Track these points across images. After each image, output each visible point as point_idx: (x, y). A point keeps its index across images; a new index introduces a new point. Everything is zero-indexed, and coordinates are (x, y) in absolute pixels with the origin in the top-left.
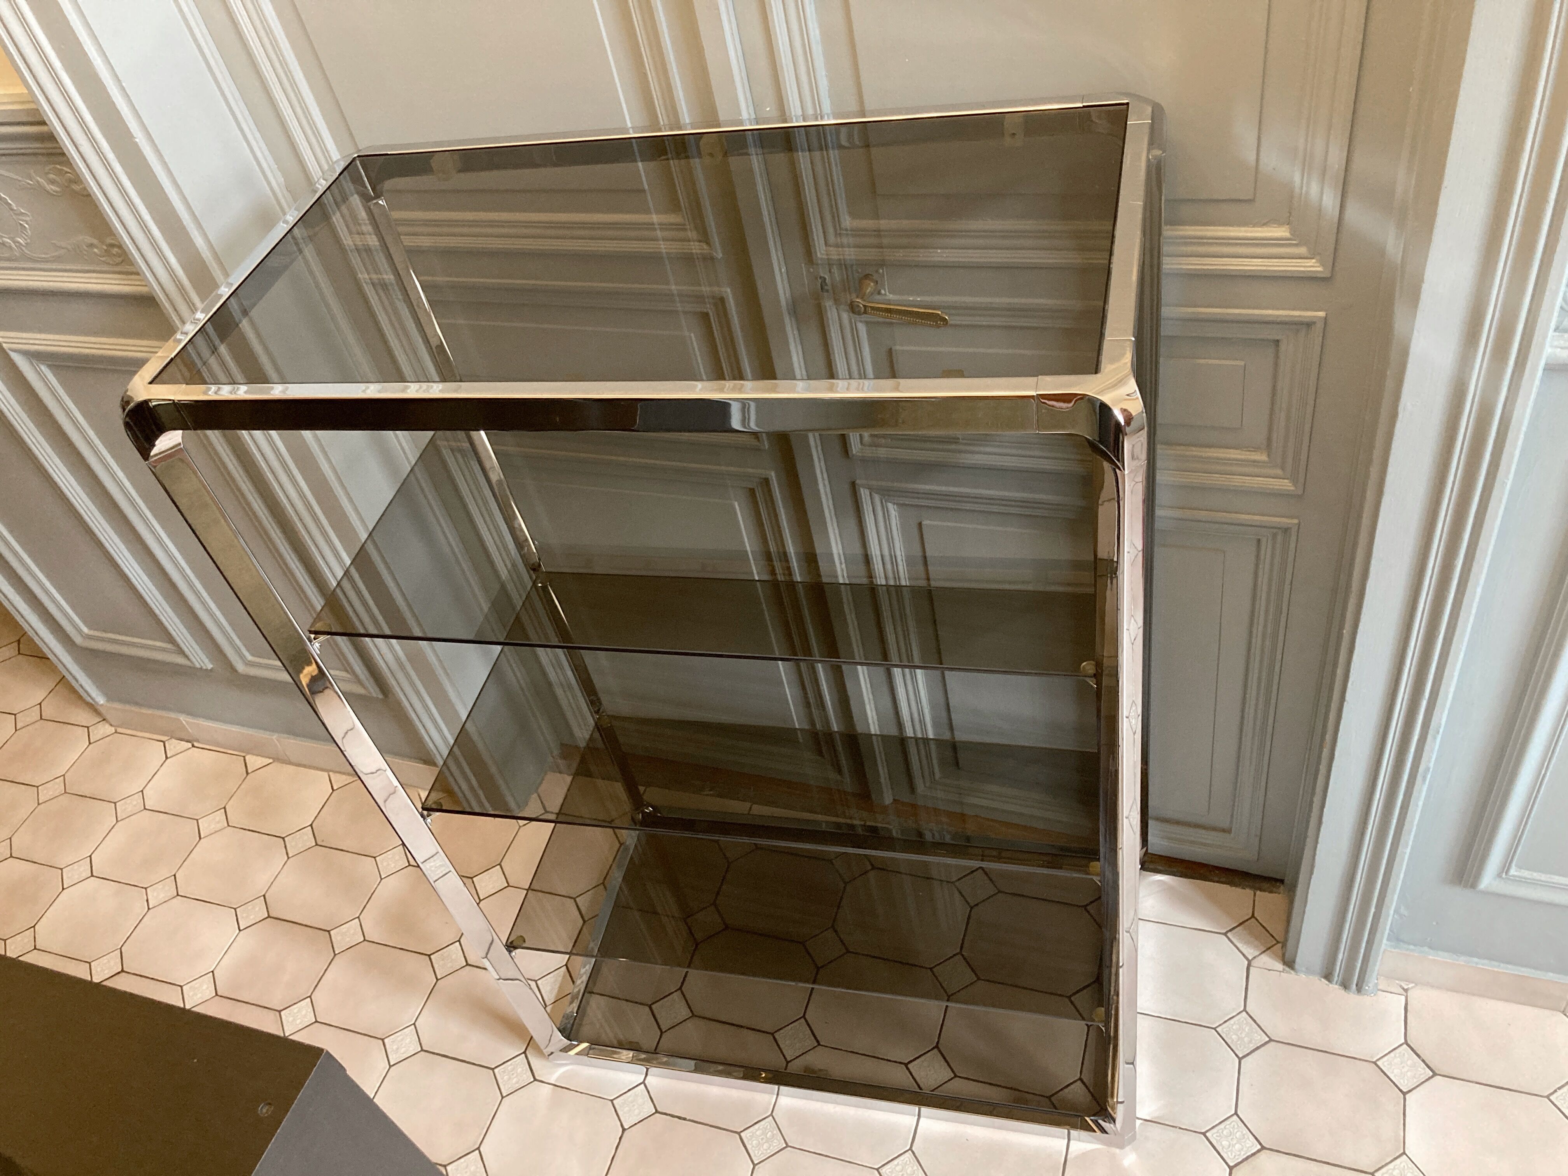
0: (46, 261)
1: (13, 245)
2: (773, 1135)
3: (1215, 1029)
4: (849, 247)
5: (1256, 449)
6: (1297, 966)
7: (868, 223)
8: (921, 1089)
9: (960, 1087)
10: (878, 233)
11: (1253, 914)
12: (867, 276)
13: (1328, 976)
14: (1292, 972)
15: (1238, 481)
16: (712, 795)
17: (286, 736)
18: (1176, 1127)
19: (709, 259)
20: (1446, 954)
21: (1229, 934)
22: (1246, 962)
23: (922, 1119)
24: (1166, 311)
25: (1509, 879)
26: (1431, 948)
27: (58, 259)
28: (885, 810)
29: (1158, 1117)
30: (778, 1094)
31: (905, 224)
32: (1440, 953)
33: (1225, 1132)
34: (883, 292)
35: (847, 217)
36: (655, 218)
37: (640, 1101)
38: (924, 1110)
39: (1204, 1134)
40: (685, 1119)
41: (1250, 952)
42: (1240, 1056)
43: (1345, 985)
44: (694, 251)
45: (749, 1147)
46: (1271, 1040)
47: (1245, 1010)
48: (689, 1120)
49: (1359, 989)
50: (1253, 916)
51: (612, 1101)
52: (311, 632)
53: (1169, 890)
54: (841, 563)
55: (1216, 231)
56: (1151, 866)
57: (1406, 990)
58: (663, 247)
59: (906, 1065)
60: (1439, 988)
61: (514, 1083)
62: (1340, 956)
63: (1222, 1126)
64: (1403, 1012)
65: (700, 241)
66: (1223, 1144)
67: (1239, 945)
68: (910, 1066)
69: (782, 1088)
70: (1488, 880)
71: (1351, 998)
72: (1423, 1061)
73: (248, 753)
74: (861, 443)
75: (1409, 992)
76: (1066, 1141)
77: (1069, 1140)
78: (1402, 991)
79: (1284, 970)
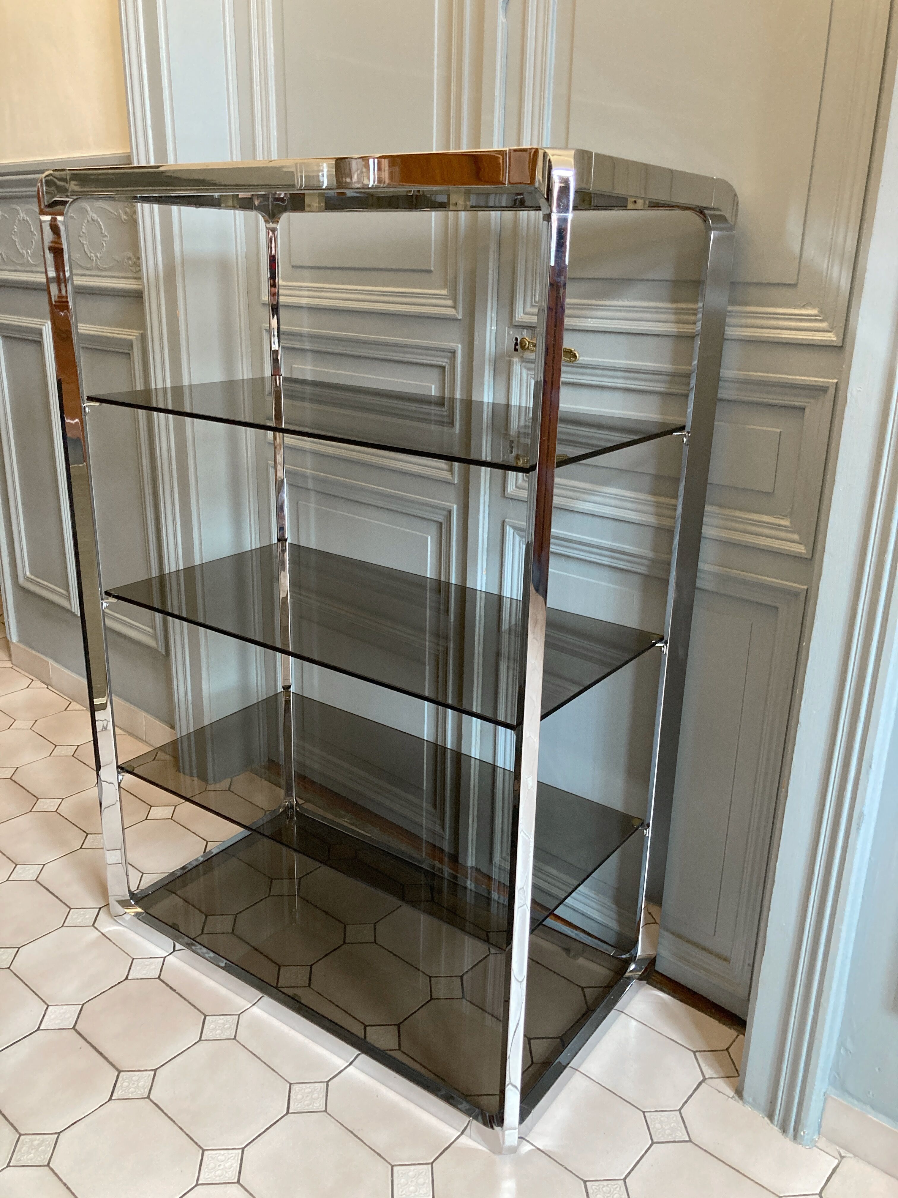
1: (94, 258)
2: (230, 1027)
3: (644, 1112)
5: (785, 515)
6: (745, 1094)
8: (366, 1038)
11: (728, 1048)
13: (771, 1117)
14: (741, 1102)
18: (563, 1166)
19: (454, 320)
21: (697, 1054)
22: (702, 1078)
23: (355, 1064)
26: (873, 1107)
29: (550, 1152)
30: (254, 1005)
32: (880, 1114)
33: (604, 1189)
37: (153, 967)
38: (363, 1056)
39: (585, 1182)
40: (174, 991)
41: (709, 1072)
42: (655, 1141)
43: (784, 1129)
45: (206, 1027)
46: (690, 1141)
47: (680, 1110)
48: (177, 993)
49: (795, 1137)
51: (133, 959)
53: (662, 1003)
56: (658, 986)
57: (842, 1157)
59: (365, 1025)
60: (874, 1166)
61: (78, 922)
62: (781, 1088)
63: (605, 1183)
64: (830, 1171)
65: (451, 307)
66: (597, 1196)
67: (703, 1065)
68: (368, 1028)
71: (787, 1143)
73: (75, 701)
75: (845, 1159)
76: (459, 1133)
77: (462, 1133)
78: (838, 1157)
79: (733, 1097)
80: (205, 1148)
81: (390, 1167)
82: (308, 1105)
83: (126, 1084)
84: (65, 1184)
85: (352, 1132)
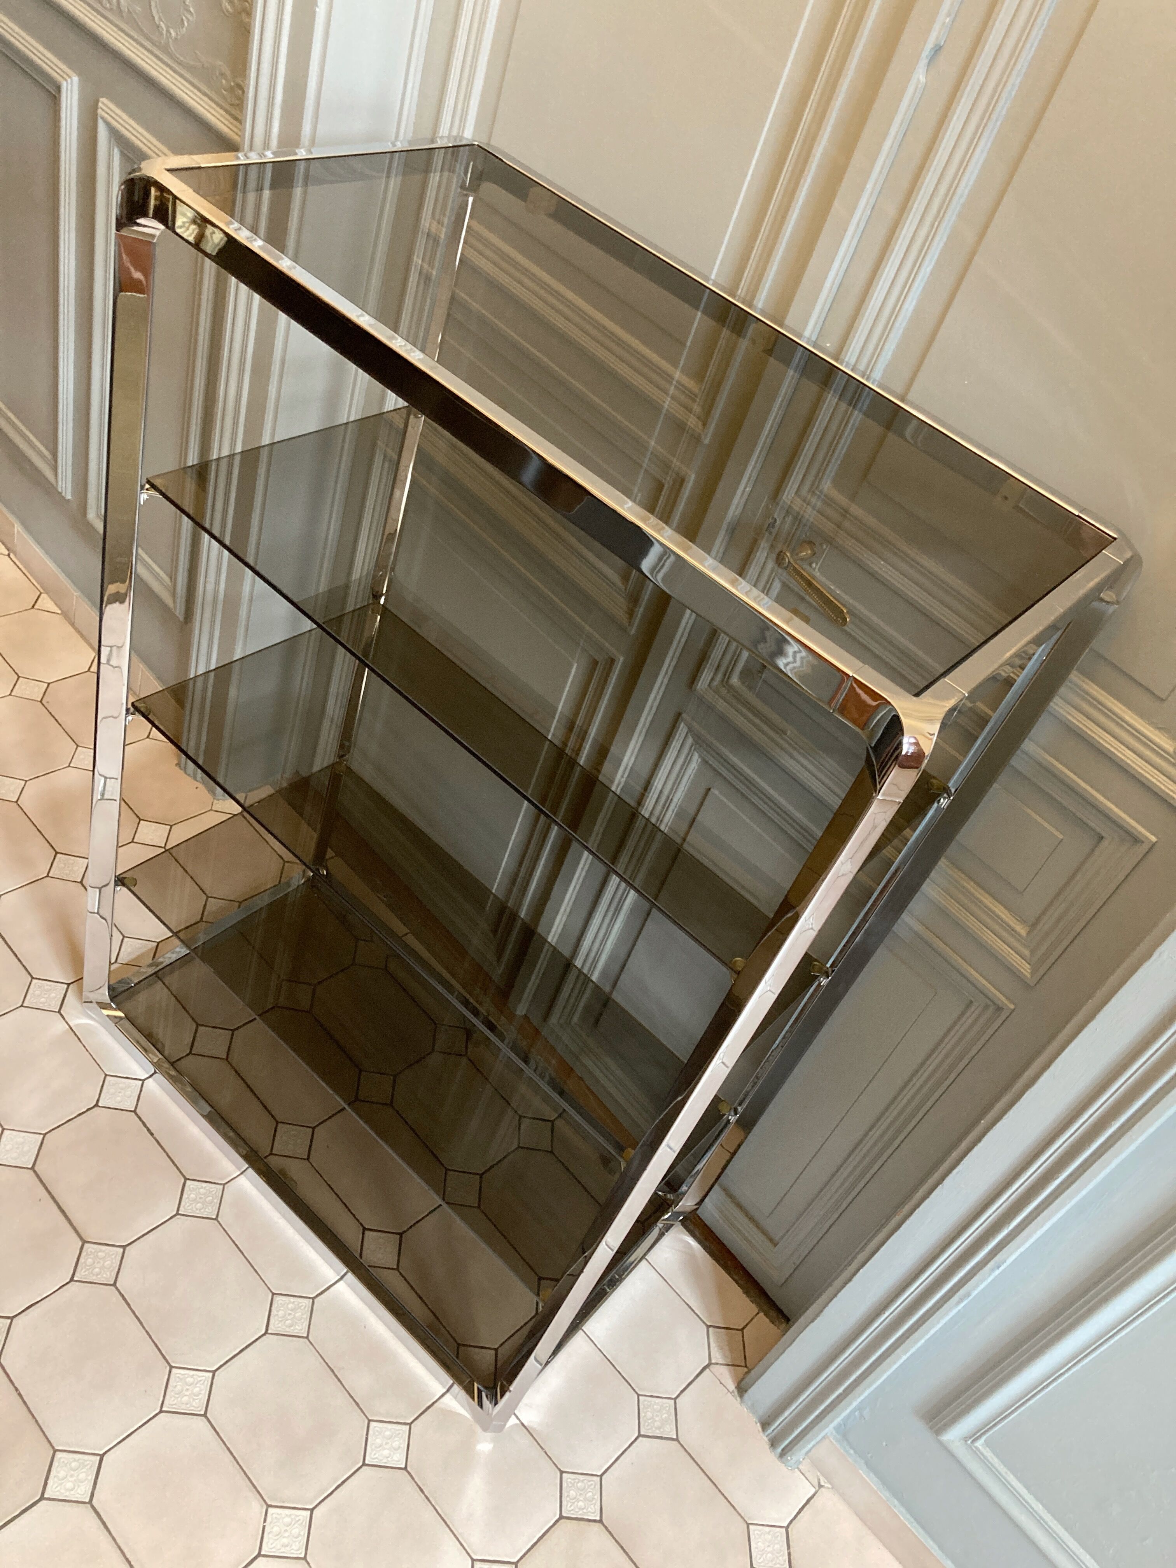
0: (180, 64)
1: (164, 32)
2: (212, 1202)
3: (639, 1395)
4: (814, 508)
5: (1023, 921)
6: (746, 1396)
7: (842, 500)
8: (361, 1256)
9: (394, 1282)
10: (845, 513)
11: (744, 1328)
12: (811, 543)
13: (765, 1425)
14: (738, 1399)
15: (989, 937)
16: (383, 901)
17: (86, 600)
18: (543, 1449)
19: (696, 439)
20: (876, 1479)
21: (711, 1329)
22: (707, 1362)
23: (342, 1282)
24: (1028, 745)
25: (971, 1447)
26: (866, 1463)
27: (190, 69)
28: (511, 1017)
29: (534, 1429)
30: (242, 1173)
31: (871, 521)
32: (872, 1475)
33: (579, 1484)
34: (814, 565)
35: (828, 483)
36: (677, 375)
37: (128, 1093)
38: (350, 1276)
39: (562, 1472)
40: (152, 1134)
41: (717, 1357)
42: (642, 1433)
43: (773, 1443)
44: (689, 423)
45: (185, 1196)
46: (677, 1440)
47: (675, 1399)
48: (155, 1139)
49: (782, 1455)
50: (742, 1330)
51: (106, 1075)
52: (148, 482)
53: (691, 1256)
54: (622, 777)
55: (1116, 705)
56: (691, 1227)
57: (820, 1486)
58: (667, 403)
59: (364, 1229)
60: (849, 1504)
61: (41, 1002)
62: (786, 1414)
63: (582, 1477)
64: (804, 1502)
65: (699, 418)
66: (570, 1493)
67: (713, 1345)
68: (367, 1233)
69: (250, 1170)
70: (954, 1435)
71: (770, 1457)
72: (789, 1554)
73: (47, 593)
74: (709, 685)
75: (822, 1489)
76: (444, 1390)
77: (448, 1391)
78: (816, 1484)
79: (733, 1392)
80: (173, 1365)
81: (366, 1421)
82: (290, 1326)
83: (90, 1261)
84: (17, 1389)
85: (332, 1371)
